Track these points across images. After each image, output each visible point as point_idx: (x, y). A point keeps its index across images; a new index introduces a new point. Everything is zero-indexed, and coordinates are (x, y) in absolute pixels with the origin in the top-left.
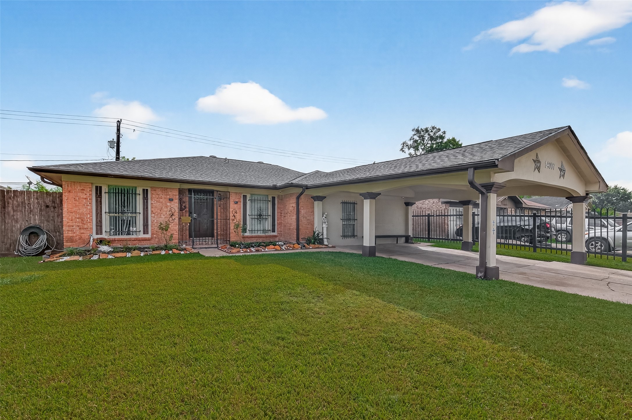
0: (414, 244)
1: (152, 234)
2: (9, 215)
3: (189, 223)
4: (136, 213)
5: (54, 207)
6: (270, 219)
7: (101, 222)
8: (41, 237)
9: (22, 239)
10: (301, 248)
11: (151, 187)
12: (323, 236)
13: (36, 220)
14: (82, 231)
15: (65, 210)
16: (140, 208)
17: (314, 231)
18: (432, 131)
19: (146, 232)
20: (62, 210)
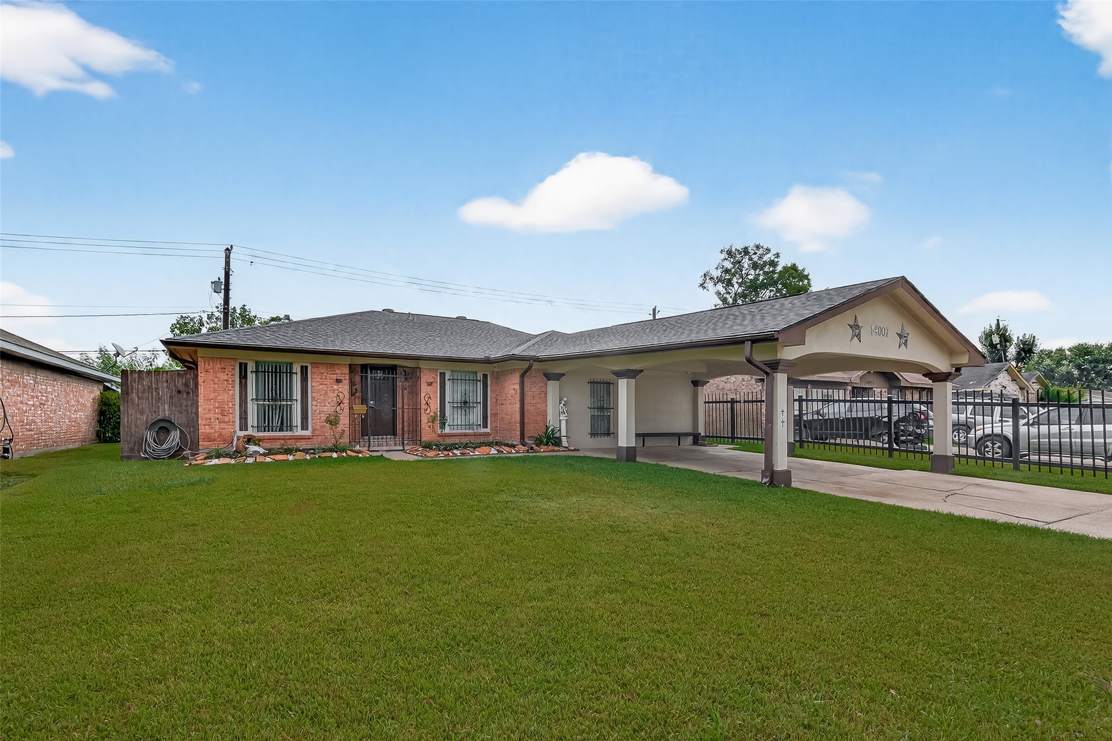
0: (706, 446)
1: (314, 430)
2: (132, 404)
3: (364, 414)
4: (291, 400)
5: (188, 393)
6: (479, 409)
7: (246, 412)
8: (173, 433)
9: (149, 436)
10: (528, 451)
11: (312, 363)
12: (560, 433)
13: (165, 411)
14: (223, 425)
15: (201, 397)
16: (297, 394)
17: (547, 426)
18: (755, 253)
19: (304, 427)
20: (197, 396)
